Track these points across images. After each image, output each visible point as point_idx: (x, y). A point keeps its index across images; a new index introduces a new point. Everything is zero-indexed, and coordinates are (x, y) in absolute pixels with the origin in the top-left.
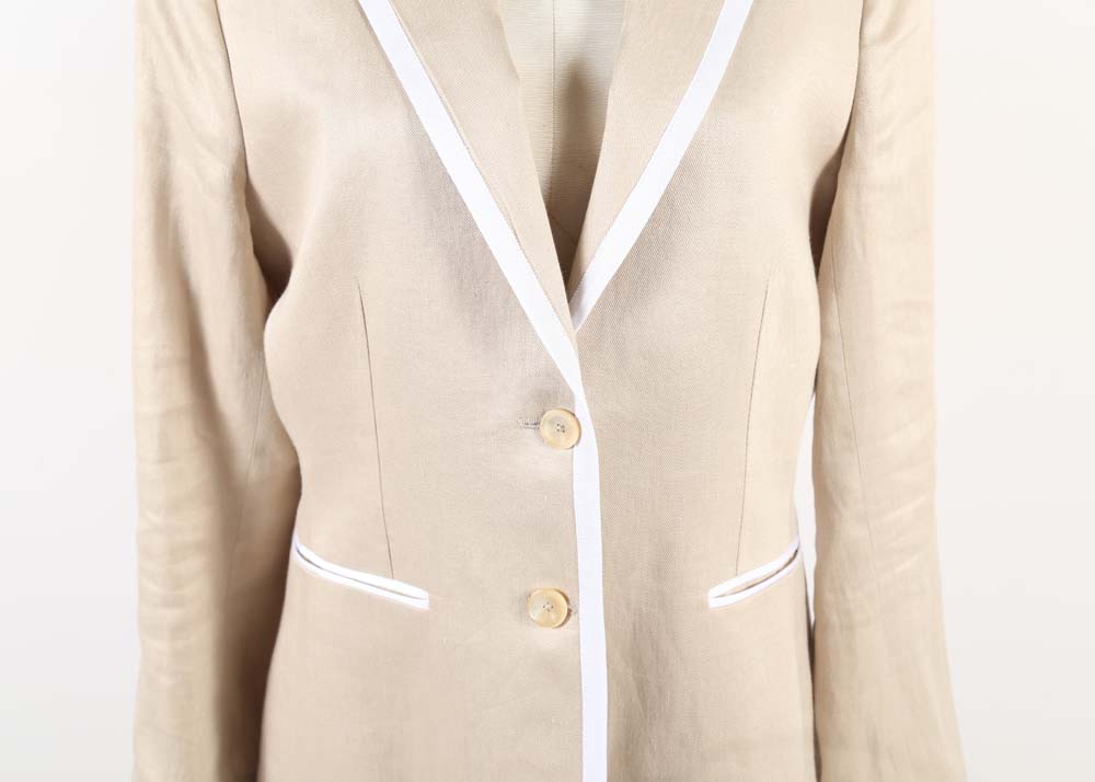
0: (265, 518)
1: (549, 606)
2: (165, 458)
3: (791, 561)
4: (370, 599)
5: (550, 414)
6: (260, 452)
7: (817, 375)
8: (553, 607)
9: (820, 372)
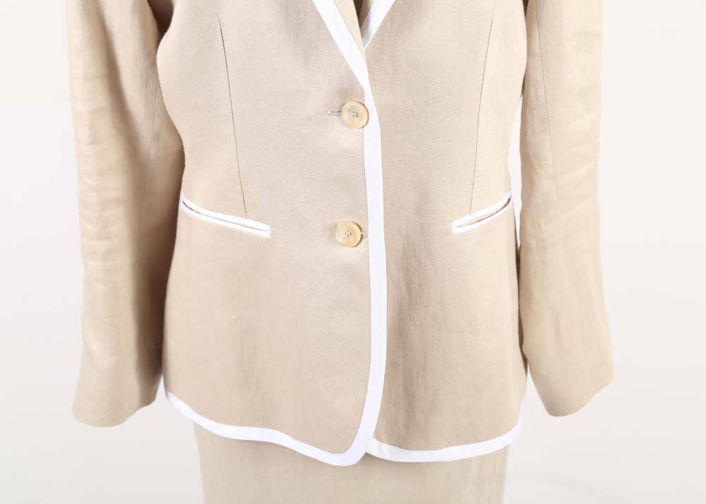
0: (162, 182)
1: (349, 233)
2: (94, 141)
3: (505, 206)
4: (232, 232)
5: (348, 105)
6: (157, 138)
7: (523, 85)
8: (351, 234)
9: (526, 80)
